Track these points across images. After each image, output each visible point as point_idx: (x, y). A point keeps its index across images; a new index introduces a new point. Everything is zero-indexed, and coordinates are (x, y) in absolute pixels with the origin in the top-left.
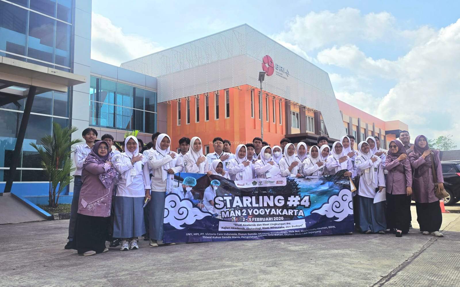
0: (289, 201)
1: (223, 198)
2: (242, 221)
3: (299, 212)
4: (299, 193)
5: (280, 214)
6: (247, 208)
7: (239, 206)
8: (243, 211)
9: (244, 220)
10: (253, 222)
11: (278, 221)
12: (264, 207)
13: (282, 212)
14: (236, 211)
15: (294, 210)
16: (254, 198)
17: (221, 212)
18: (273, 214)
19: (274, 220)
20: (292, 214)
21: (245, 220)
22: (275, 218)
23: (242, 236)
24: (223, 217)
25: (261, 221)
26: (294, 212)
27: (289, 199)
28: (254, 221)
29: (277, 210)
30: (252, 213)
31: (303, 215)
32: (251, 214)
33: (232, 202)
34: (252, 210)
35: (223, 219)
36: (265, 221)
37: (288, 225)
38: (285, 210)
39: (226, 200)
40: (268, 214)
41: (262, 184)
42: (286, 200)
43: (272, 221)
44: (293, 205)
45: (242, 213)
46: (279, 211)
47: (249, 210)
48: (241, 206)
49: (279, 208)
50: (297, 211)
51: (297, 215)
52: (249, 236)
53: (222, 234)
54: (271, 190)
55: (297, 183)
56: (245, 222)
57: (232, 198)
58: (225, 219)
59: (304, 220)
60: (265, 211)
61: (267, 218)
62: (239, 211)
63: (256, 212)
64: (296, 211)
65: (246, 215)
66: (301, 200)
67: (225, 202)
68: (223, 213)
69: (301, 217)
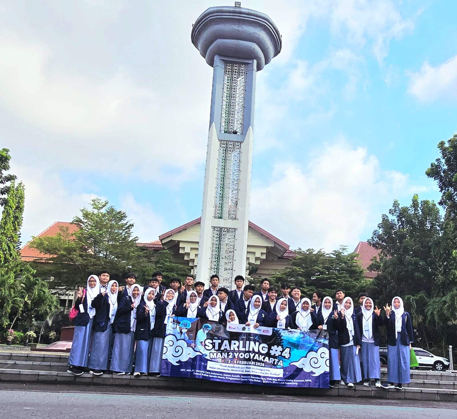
0: (272, 350)
1: (212, 341)
2: (228, 363)
3: (279, 361)
4: (282, 344)
5: (263, 360)
6: (234, 351)
7: (226, 349)
8: (229, 354)
9: (229, 362)
10: (237, 364)
11: (260, 366)
12: (249, 352)
13: (264, 359)
14: (223, 354)
15: (275, 359)
16: (241, 342)
17: (210, 353)
18: (256, 359)
19: (256, 365)
20: (273, 363)
21: (231, 362)
22: (257, 363)
23: (227, 376)
24: (211, 358)
25: (245, 365)
26: (275, 361)
27: (272, 348)
28: (239, 364)
29: (261, 356)
30: (238, 357)
31: (282, 365)
32: (236, 357)
33: (220, 345)
34: (238, 353)
35: (211, 359)
36: (248, 365)
37: (268, 372)
38: (267, 358)
39: (215, 343)
40: (251, 358)
41: (250, 330)
42: (269, 349)
43: (254, 365)
44: (275, 354)
45: (228, 355)
46: (261, 358)
47: (235, 353)
48: (228, 349)
49: (262, 354)
50: (278, 360)
51: (277, 364)
52: (233, 377)
53: (209, 373)
54: (257, 337)
55: (282, 334)
56: (230, 363)
57: (221, 341)
58: (212, 360)
59: (283, 369)
60: (250, 355)
61: (250, 362)
62: (226, 353)
63: (242, 355)
64: (276, 360)
65: (232, 357)
66: (283, 351)
67: (214, 344)
68: (211, 354)
69: (280, 367)
